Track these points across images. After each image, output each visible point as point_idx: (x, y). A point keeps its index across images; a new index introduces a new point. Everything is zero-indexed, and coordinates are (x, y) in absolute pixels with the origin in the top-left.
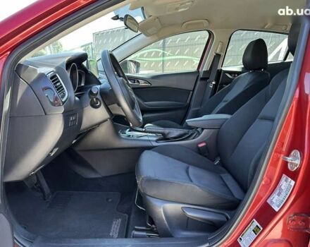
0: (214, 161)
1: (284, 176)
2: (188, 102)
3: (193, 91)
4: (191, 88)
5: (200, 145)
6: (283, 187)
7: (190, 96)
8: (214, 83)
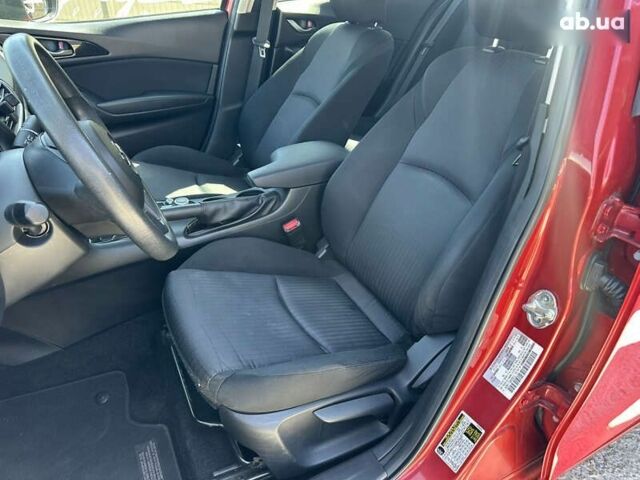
0: (315, 250)
1: (516, 333)
2: (210, 91)
3: (219, 63)
4: (211, 54)
5: (288, 227)
6: (515, 352)
7: (214, 76)
8: (267, 45)
